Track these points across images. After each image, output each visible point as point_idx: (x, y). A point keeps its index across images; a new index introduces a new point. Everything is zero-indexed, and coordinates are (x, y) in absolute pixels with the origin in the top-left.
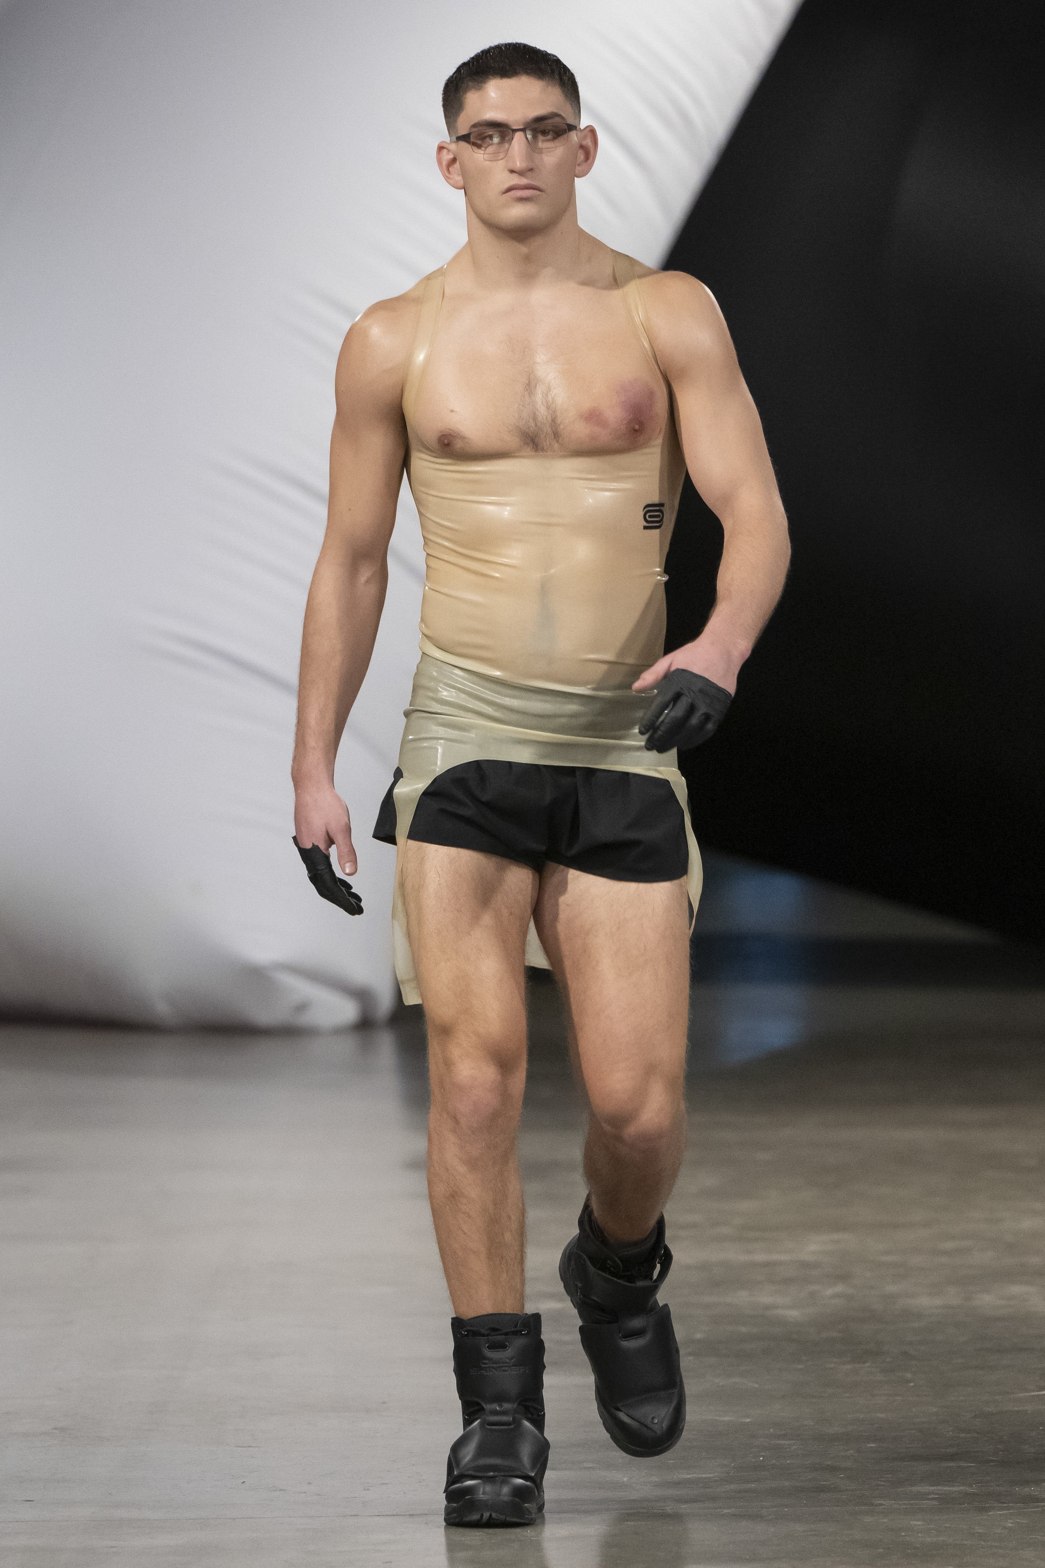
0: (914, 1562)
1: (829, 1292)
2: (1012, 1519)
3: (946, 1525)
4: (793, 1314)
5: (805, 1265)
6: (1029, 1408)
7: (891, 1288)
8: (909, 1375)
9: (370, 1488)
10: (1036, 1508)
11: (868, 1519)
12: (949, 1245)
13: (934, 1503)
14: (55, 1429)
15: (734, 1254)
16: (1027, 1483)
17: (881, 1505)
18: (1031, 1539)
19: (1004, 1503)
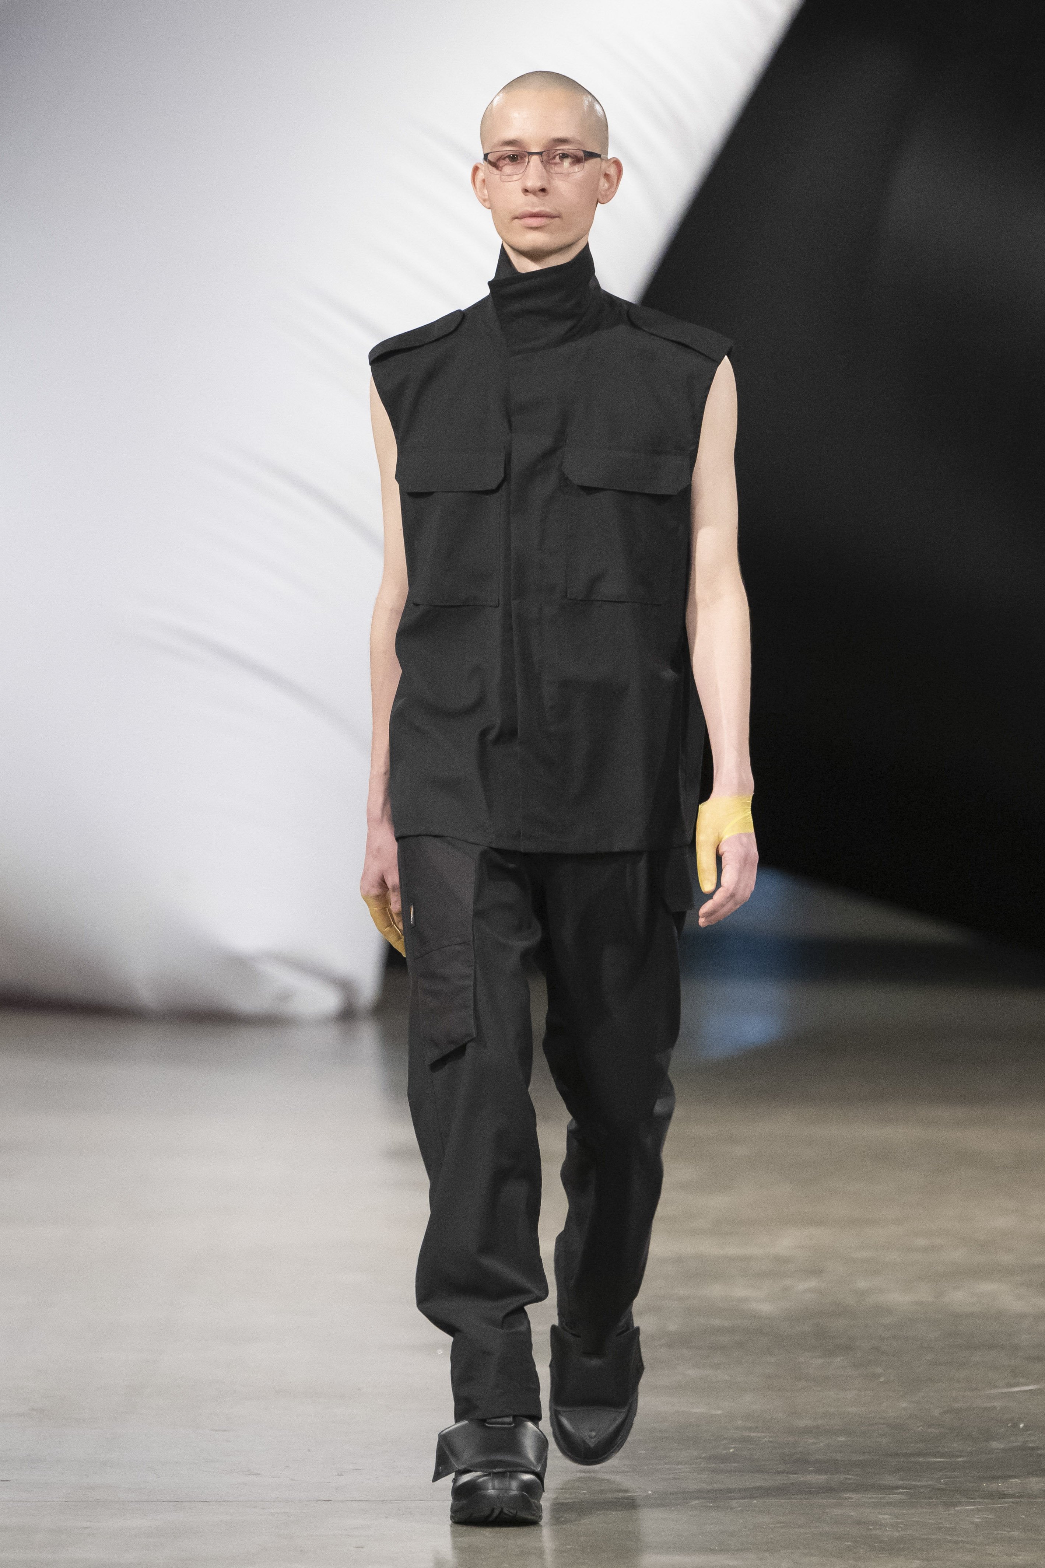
0: (881, 1555)
1: (802, 1286)
2: (979, 1515)
3: (914, 1519)
4: (766, 1308)
5: (780, 1260)
6: (998, 1404)
7: (863, 1284)
8: (879, 1370)
9: (343, 1474)
10: (1003, 1504)
11: (837, 1512)
12: (921, 1242)
13: (903, 1497)
14: (33, 1410)
15: (709, 1247)
16: (994, 1478)
17: (850, 1498)
18: (998, 1534)
19: (972, 1498)
